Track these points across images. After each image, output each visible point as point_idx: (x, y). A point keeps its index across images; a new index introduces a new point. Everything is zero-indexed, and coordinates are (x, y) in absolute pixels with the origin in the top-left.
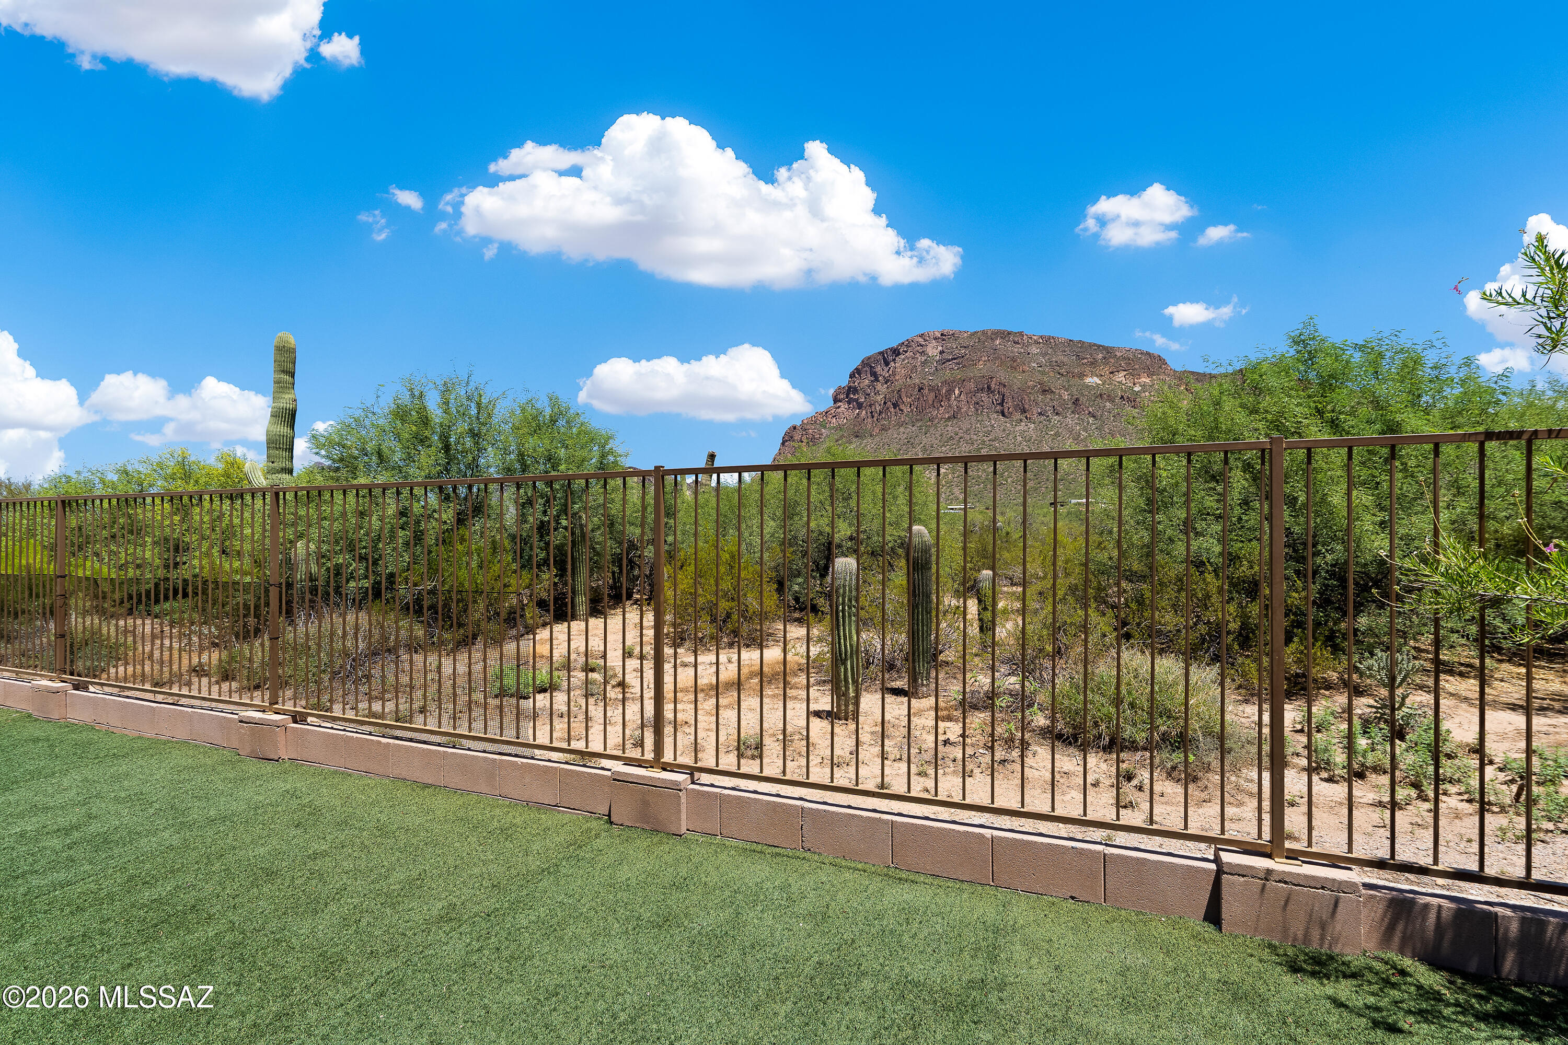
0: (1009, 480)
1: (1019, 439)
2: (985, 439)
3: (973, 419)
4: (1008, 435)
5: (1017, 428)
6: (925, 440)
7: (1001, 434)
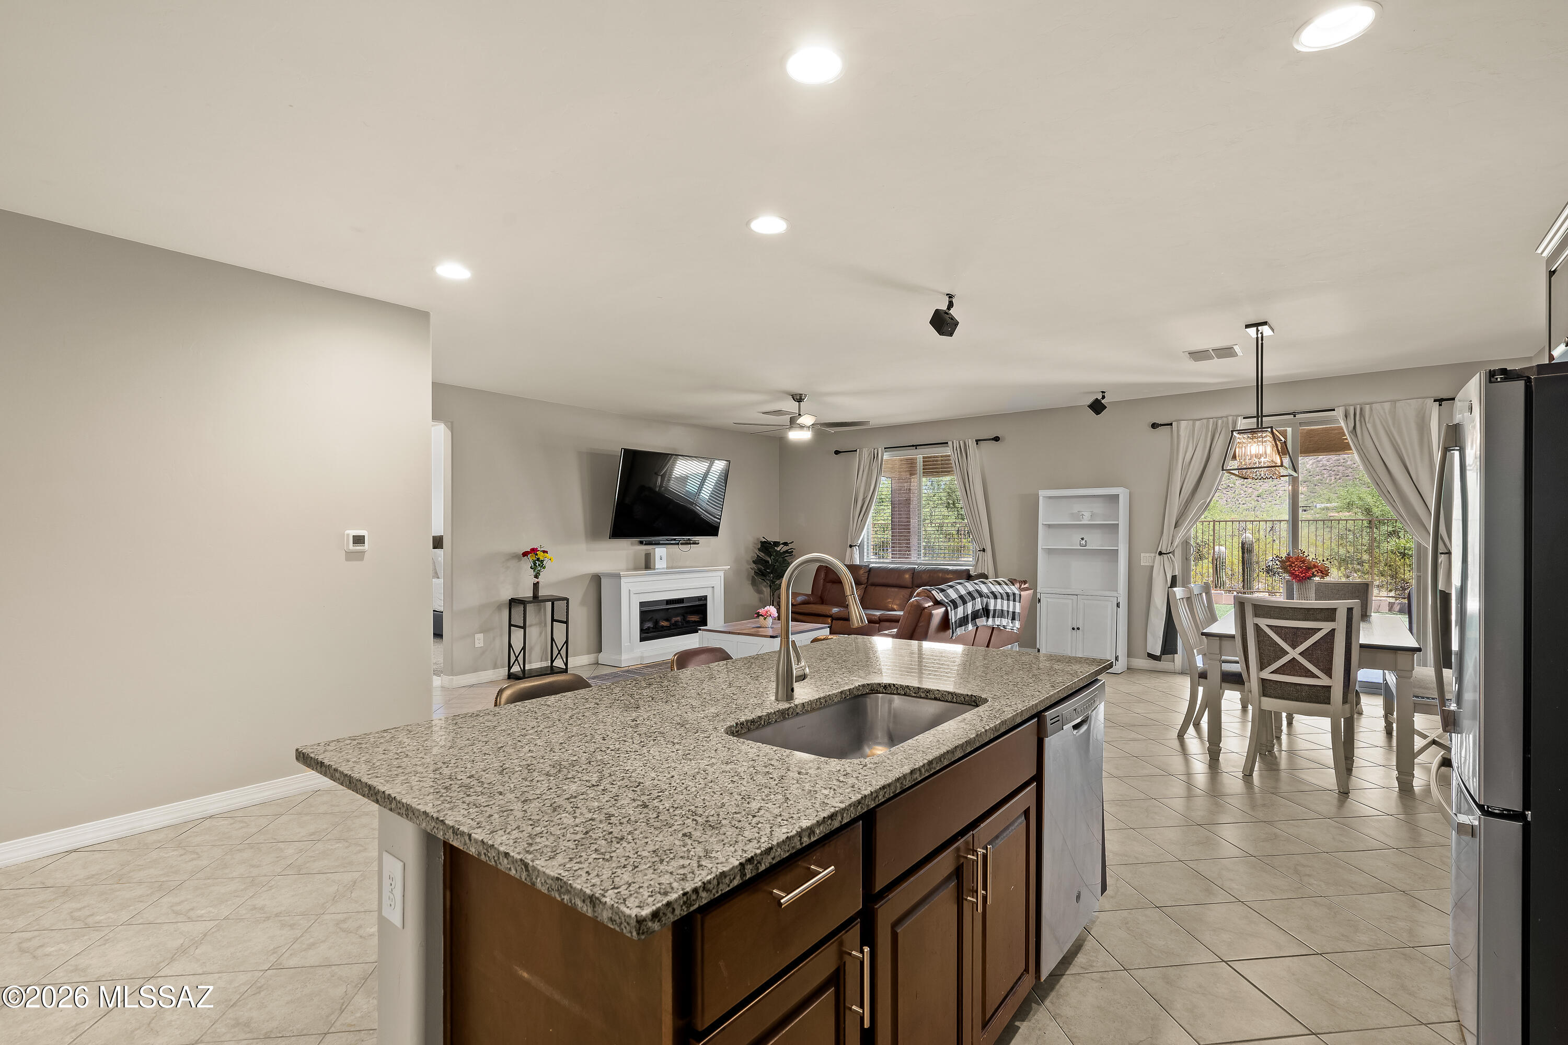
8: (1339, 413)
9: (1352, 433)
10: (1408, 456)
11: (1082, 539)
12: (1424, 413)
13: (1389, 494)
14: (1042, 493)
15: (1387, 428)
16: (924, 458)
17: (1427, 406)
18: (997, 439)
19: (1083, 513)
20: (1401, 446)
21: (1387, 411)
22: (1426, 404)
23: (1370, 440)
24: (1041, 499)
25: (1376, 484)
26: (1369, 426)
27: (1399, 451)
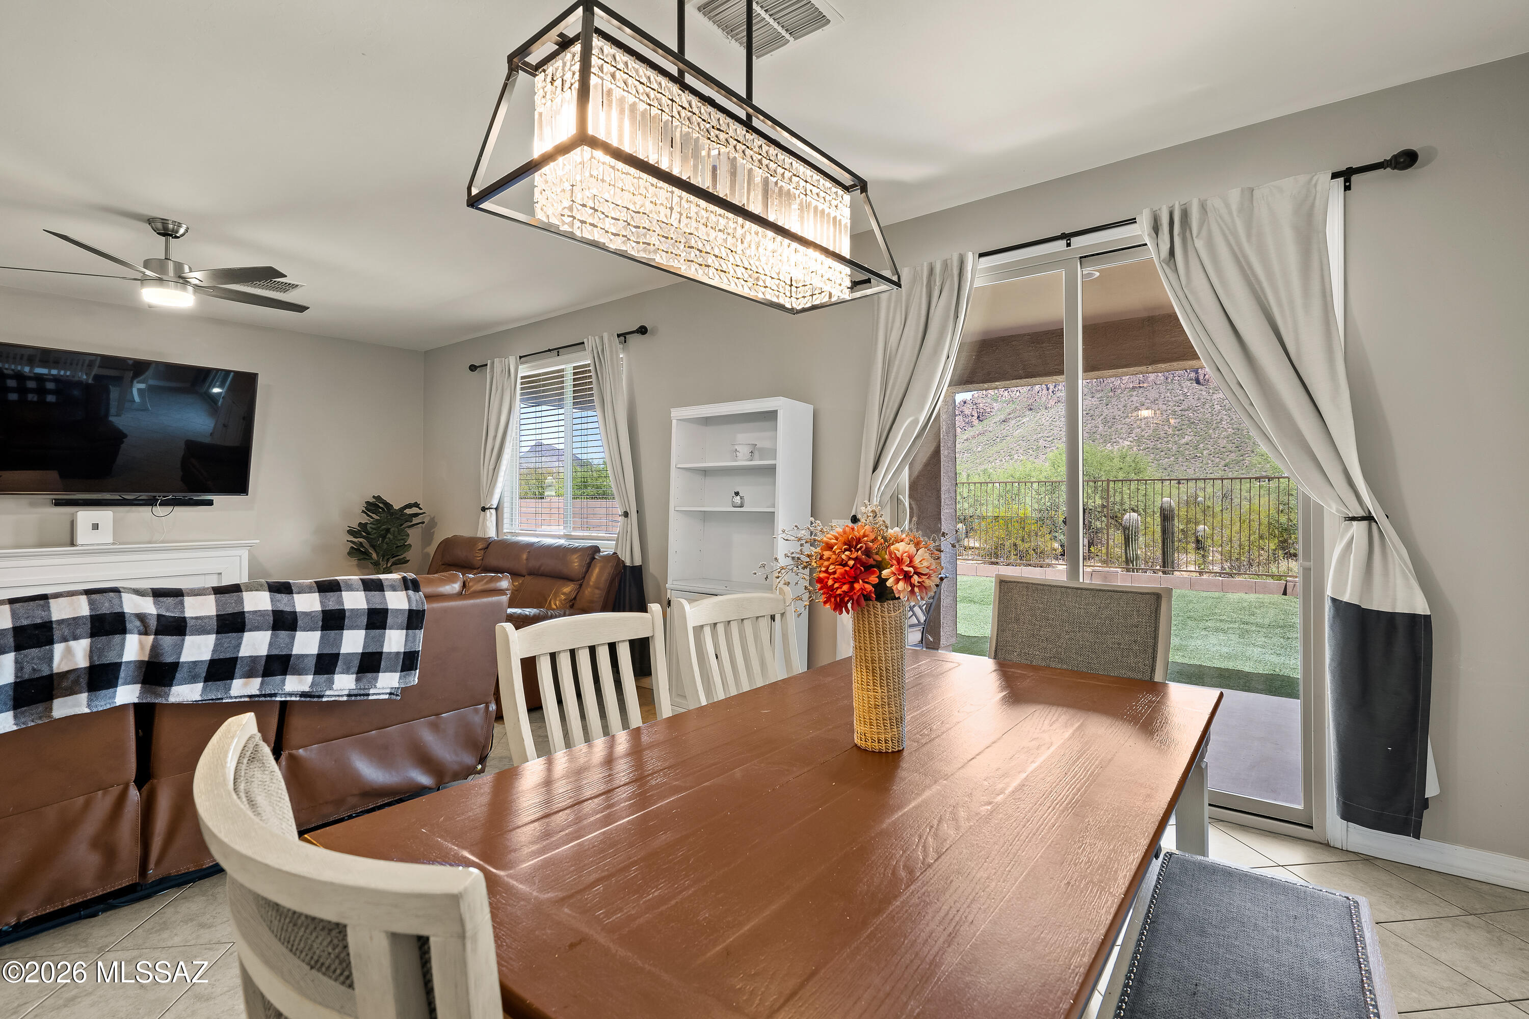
0: (1205, 452)
1: (1217, 407)
2: (1177, 409)
3: (1162, 388)
4: (1204, 404)
5: (1215, 396)
6: (1106, 412)
7: (1194, 403)
8: (1141, 231)
9: (1168, 264)
10: (1280, 305)
11: (737, 494)
12: (1312, 206)
13: (1241, 389)
14: (677, 413)
15: (1236, 248)
16: (575, 368)
17: (1319, 188)
18: (643, 330)
19: (736, 447)
20: (1265, 284)
21: (1234, 207)
22: (1316, 185)
23: (1202, 275)
24: (674, 422)
25: (1215, 369)
26: (1199, 244)
27: (1258, 289)
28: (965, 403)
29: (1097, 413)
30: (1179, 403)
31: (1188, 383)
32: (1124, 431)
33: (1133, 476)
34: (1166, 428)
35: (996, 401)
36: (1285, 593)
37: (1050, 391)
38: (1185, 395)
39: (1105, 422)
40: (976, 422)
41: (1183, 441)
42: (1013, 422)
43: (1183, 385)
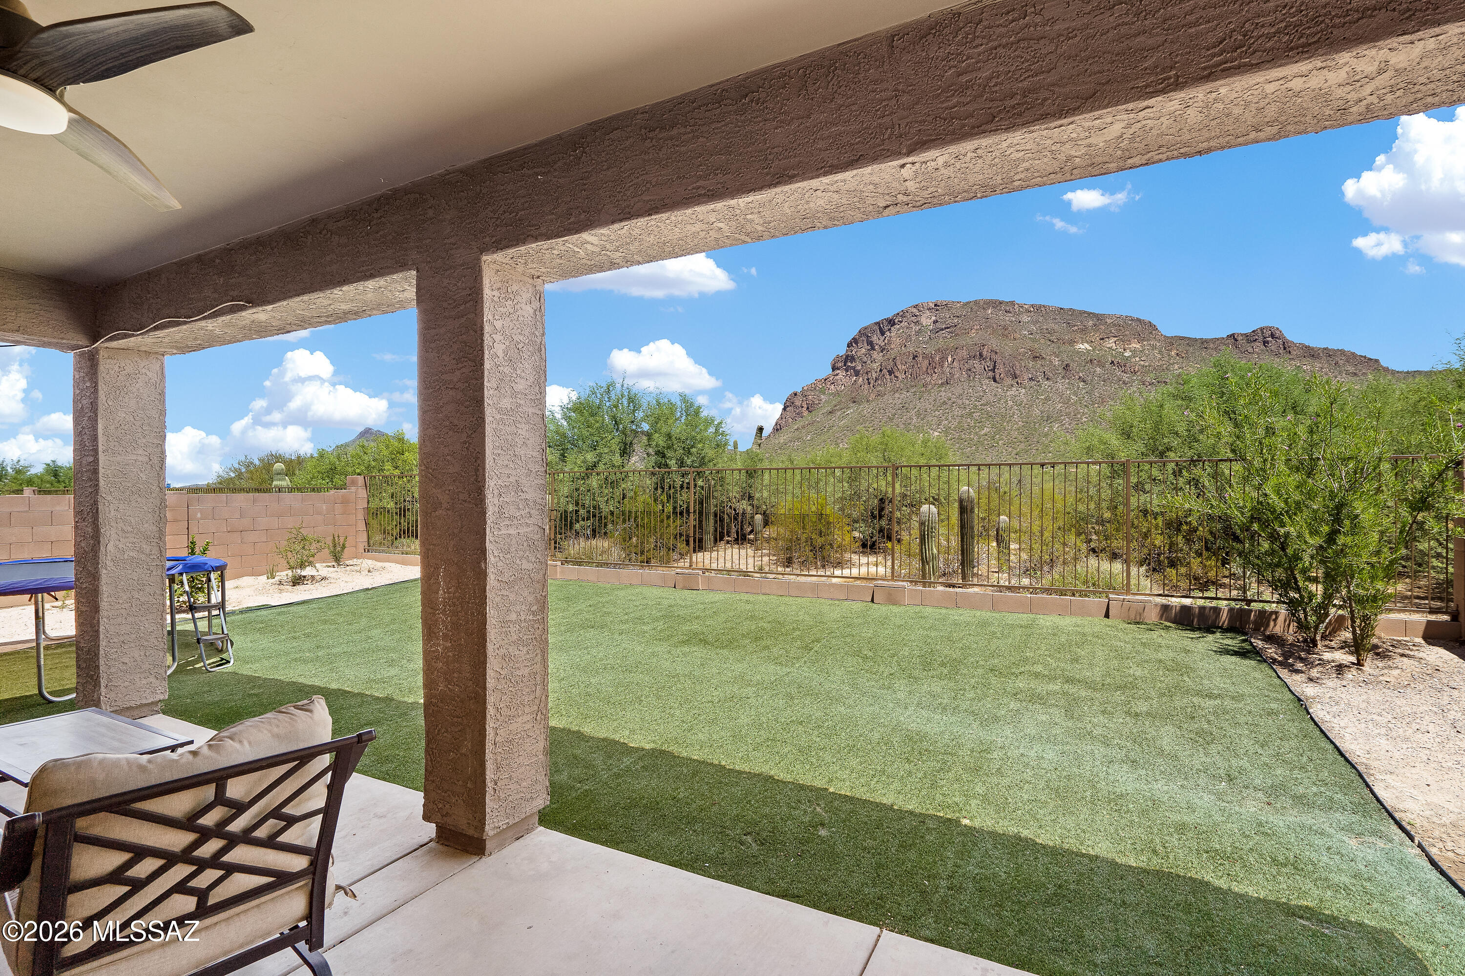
0: (1000, 442)
1: (1010, 403)
2: (977, 404)
3: (966, 385)
4: (1000, 400)
5: (1008, 393)
6: (919, 405)
7: (992, 399)
28: (796, 394)
29: (911, 406)
30: (981, 398)
31: (987, 381)
32: (933, 422)
33: (934, 462)
34: (969, 420)
35: (824, 394)
36: (1107, 616)
37: (871, 385)
38: (984, 391)
39: (918, 415)
40: (806, 413)
41: (983, 432)
42: (839, 413)
43: (983, 382)
